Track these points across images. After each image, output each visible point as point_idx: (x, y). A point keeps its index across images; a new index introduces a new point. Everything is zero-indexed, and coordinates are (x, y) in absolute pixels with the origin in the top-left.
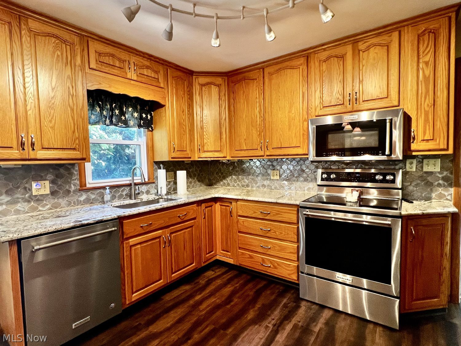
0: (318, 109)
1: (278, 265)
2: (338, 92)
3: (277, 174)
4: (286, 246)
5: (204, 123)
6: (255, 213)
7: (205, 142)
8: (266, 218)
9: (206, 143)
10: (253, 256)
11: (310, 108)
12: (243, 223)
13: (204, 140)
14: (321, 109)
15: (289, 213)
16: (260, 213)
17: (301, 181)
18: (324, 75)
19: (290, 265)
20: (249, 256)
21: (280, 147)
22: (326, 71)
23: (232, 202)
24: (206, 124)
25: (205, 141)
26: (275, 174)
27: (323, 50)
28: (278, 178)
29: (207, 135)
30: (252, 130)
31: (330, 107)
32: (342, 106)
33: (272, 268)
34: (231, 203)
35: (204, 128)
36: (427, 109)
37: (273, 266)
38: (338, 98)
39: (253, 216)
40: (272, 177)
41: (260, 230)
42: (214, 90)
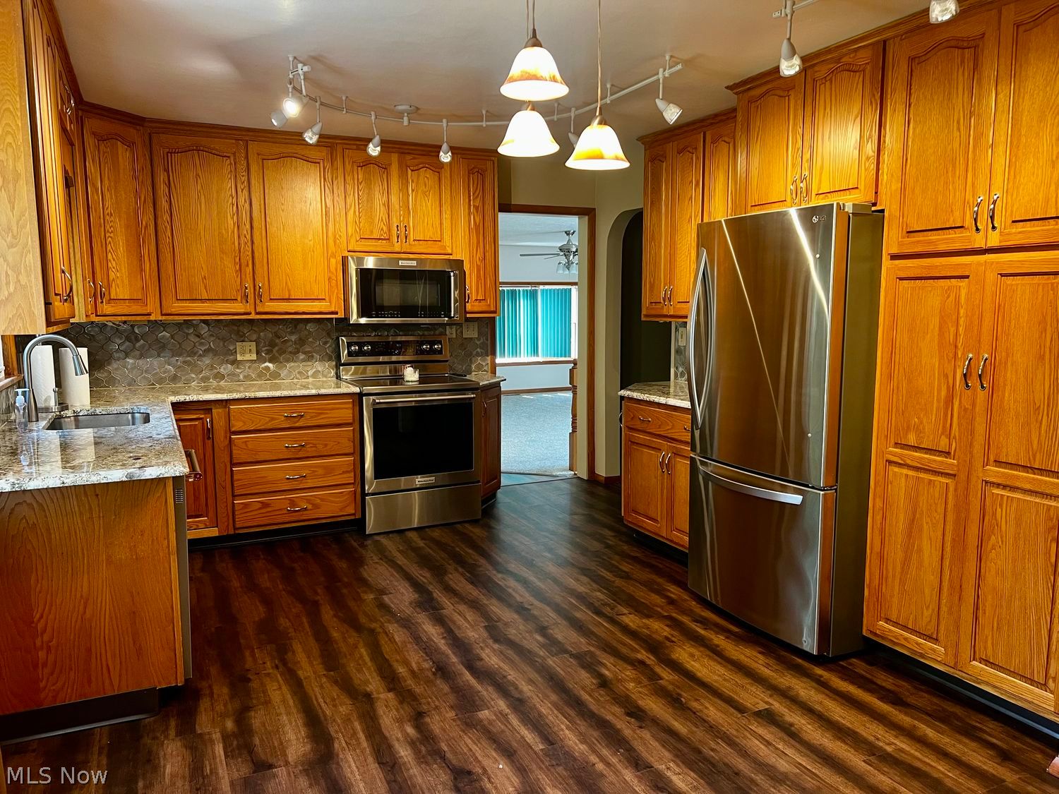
0: (353, 241)
1: (322, 500)
2: (382, 220)
3: (250, 350)
4: (335, 464)
5: (108, 231)
6: (273, 419)
7: (111, 278)
8: (297, 425)
9: (113, 280)
10: (270, 502)
11: (337, 236)
12: (247, 446)
13: (110, 271)
14: (357, 241)
15: (338, 409)
16: (283, 418)
17: (303, 361)
18: (360, 188)
19: (342, 493)
20: (259, 505)
21: (287, 297)
22: (364, 182)
23: (211, 409)
24: (112, 235)
25: (112, 275)
26: (248, 351)
27: (355, 147)
28: (254, 357)
29: (114, 260)
30: (222, 259)
31: (370, 240)
32: (388, 241)
33: (311, 510)
34: (209, 411)
35: (108, 243)
36: (479, 263)
37: (313, 504)
38: (382, 229)
39: (269, 426)
40: (238, 356)
41: (285, 450)
42: (123, 154)
